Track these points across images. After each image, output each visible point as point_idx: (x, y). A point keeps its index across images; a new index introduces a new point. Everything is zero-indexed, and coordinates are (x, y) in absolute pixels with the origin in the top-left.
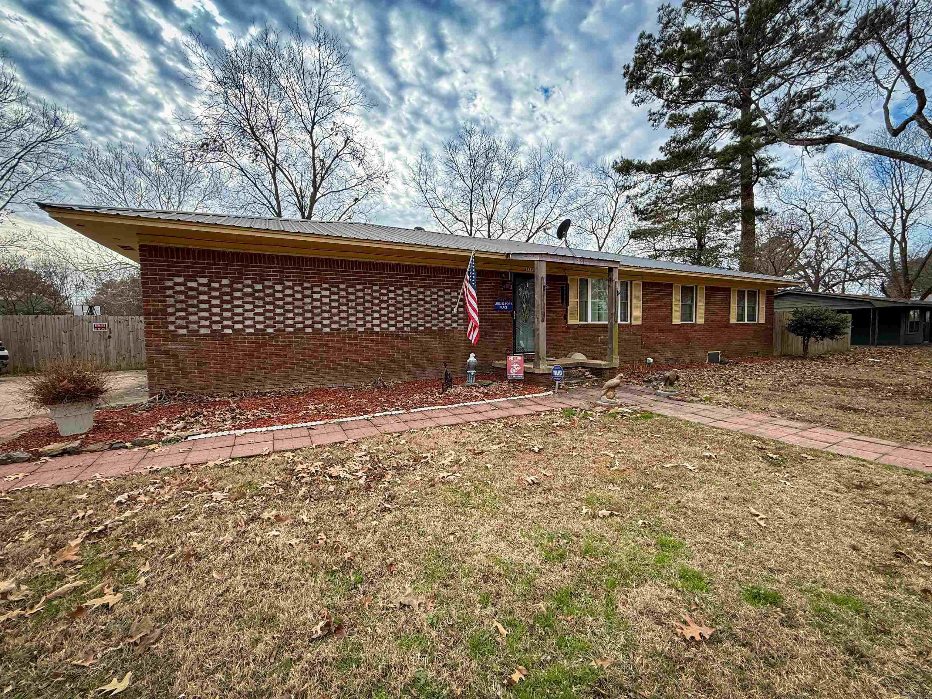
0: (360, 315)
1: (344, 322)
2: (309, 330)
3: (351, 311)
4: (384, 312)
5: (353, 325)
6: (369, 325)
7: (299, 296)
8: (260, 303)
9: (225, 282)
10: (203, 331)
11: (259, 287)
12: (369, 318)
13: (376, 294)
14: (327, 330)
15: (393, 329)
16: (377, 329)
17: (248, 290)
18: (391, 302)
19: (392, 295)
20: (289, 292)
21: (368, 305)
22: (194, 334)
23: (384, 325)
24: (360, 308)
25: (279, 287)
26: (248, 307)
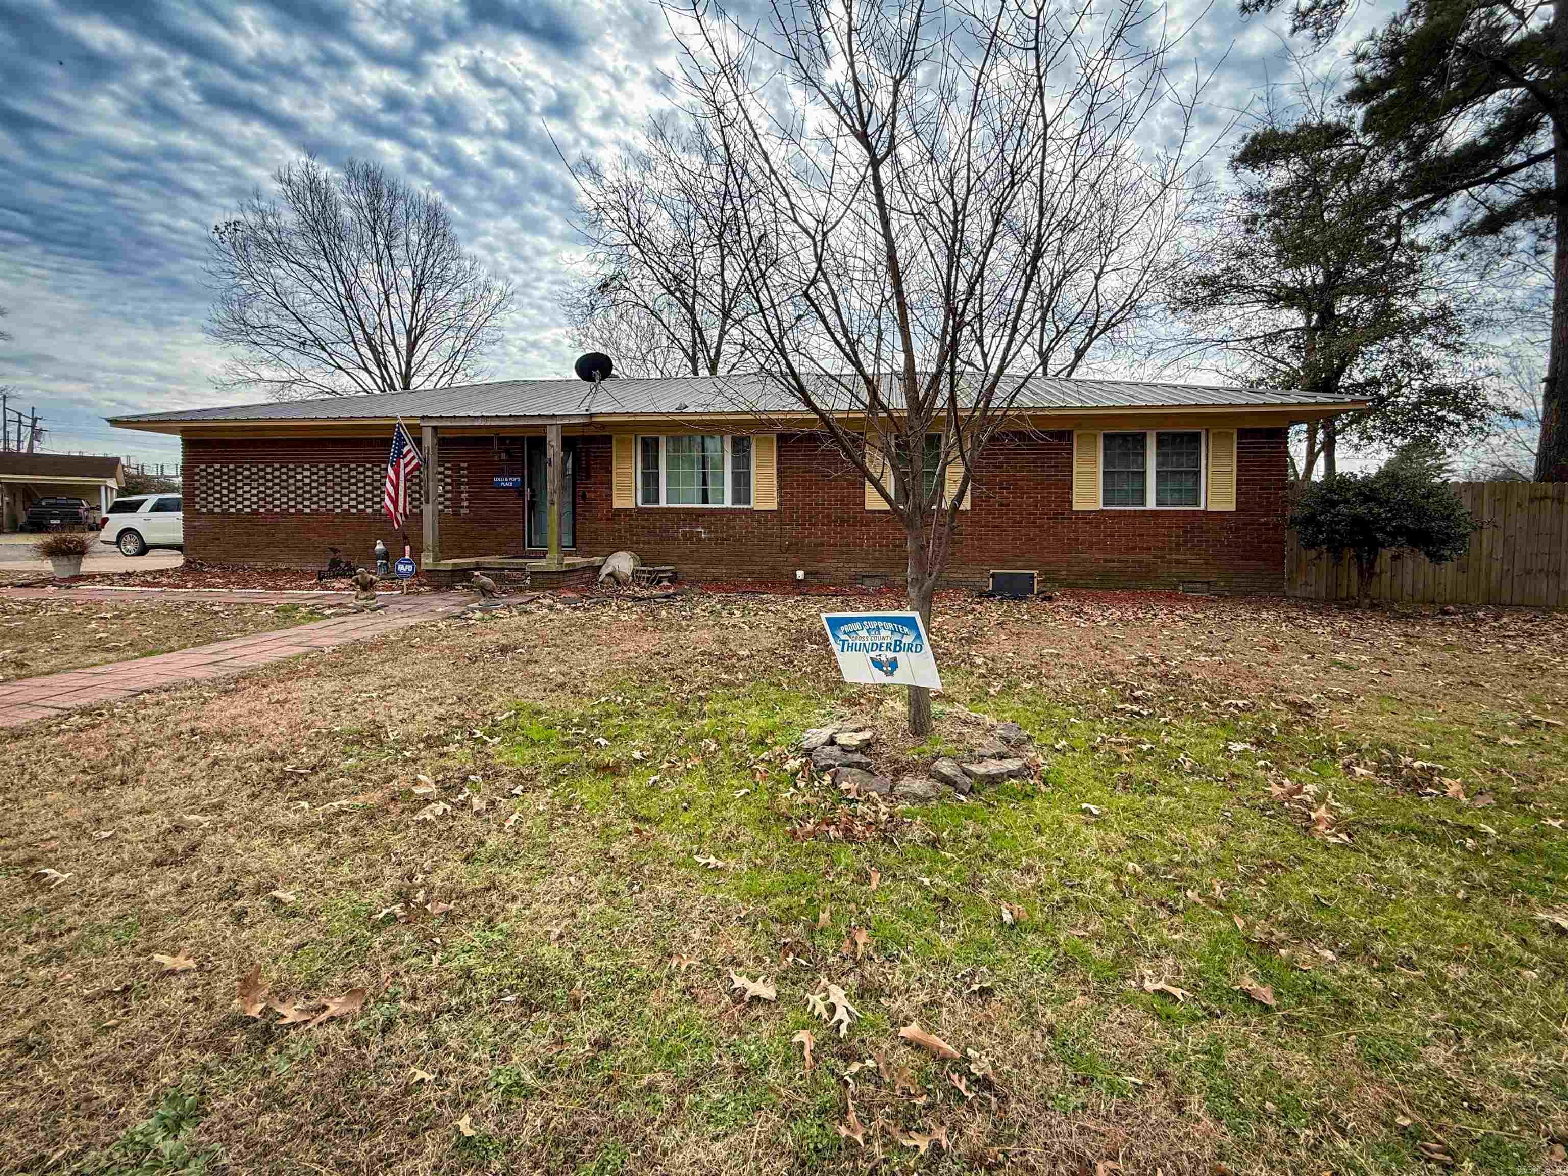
0: (338, 496)
1: (322, 503)
2: (292, 511)
3: (330, 492)
4: (361, 492)
5: (330, 507)
6: (345, 507)
7: (284, 477)
8: (255, 485)
9: (232, 466)
10: (217, 510)
11: (254, 470)
12: (345, 499)
13: (353, 473)
14: (307, 511)
15: (369, 511)
16: (353, 511)
17: (247, 473)
18: (368, 480)
19: (369, 473)
20: (277, 473)
21: (345, 484)
22: (211, 512)
23: (361, 507)
24: (338, 488)
25: (269, 470)
26: (247, 488)
